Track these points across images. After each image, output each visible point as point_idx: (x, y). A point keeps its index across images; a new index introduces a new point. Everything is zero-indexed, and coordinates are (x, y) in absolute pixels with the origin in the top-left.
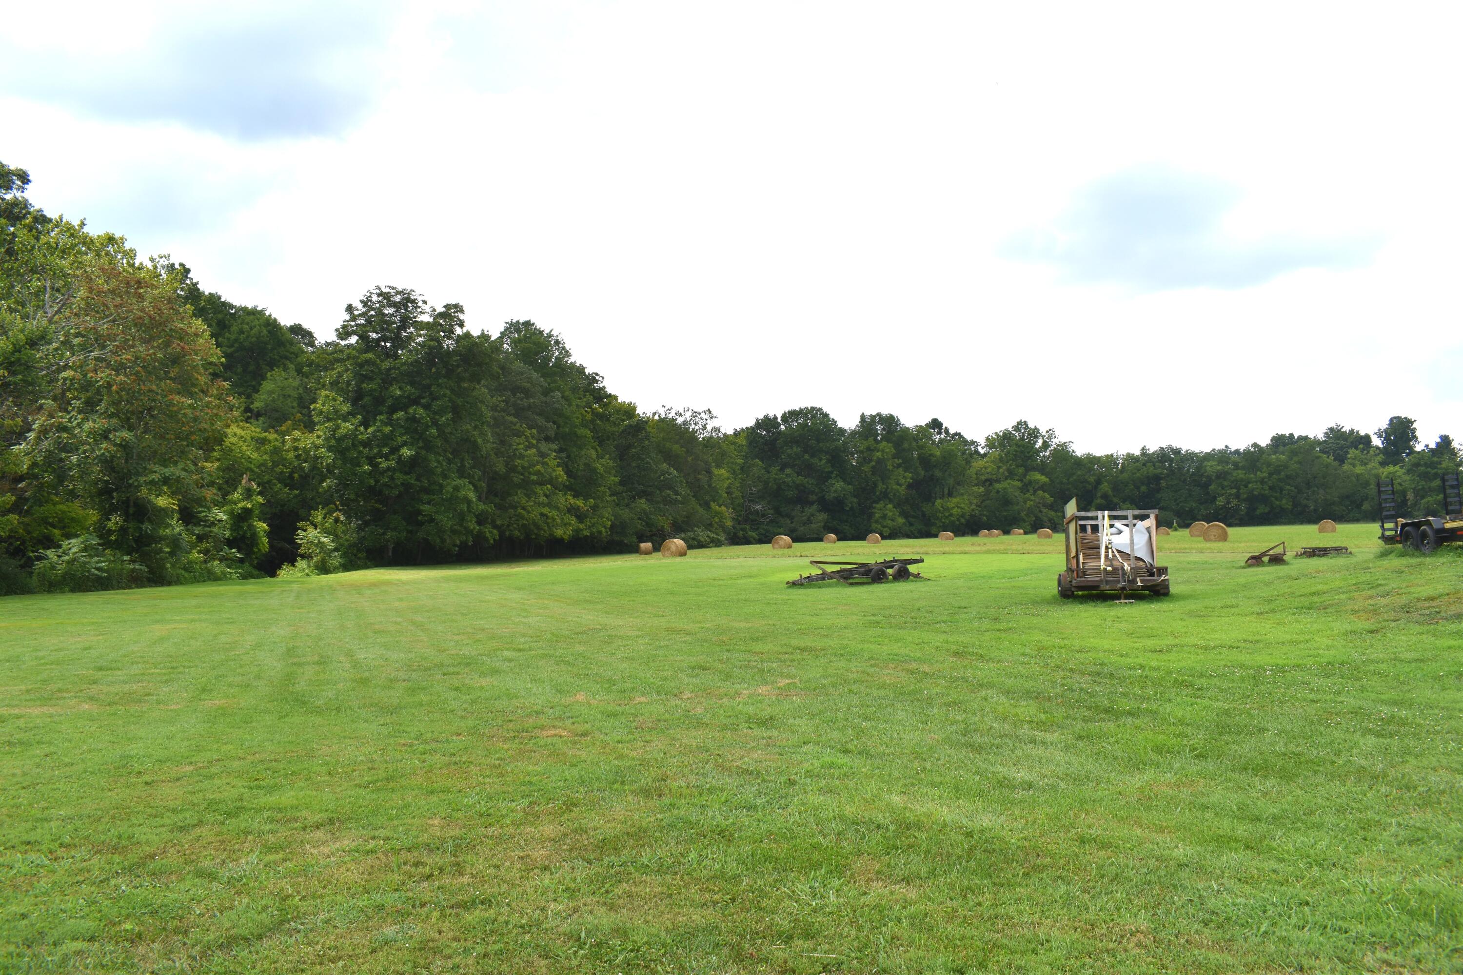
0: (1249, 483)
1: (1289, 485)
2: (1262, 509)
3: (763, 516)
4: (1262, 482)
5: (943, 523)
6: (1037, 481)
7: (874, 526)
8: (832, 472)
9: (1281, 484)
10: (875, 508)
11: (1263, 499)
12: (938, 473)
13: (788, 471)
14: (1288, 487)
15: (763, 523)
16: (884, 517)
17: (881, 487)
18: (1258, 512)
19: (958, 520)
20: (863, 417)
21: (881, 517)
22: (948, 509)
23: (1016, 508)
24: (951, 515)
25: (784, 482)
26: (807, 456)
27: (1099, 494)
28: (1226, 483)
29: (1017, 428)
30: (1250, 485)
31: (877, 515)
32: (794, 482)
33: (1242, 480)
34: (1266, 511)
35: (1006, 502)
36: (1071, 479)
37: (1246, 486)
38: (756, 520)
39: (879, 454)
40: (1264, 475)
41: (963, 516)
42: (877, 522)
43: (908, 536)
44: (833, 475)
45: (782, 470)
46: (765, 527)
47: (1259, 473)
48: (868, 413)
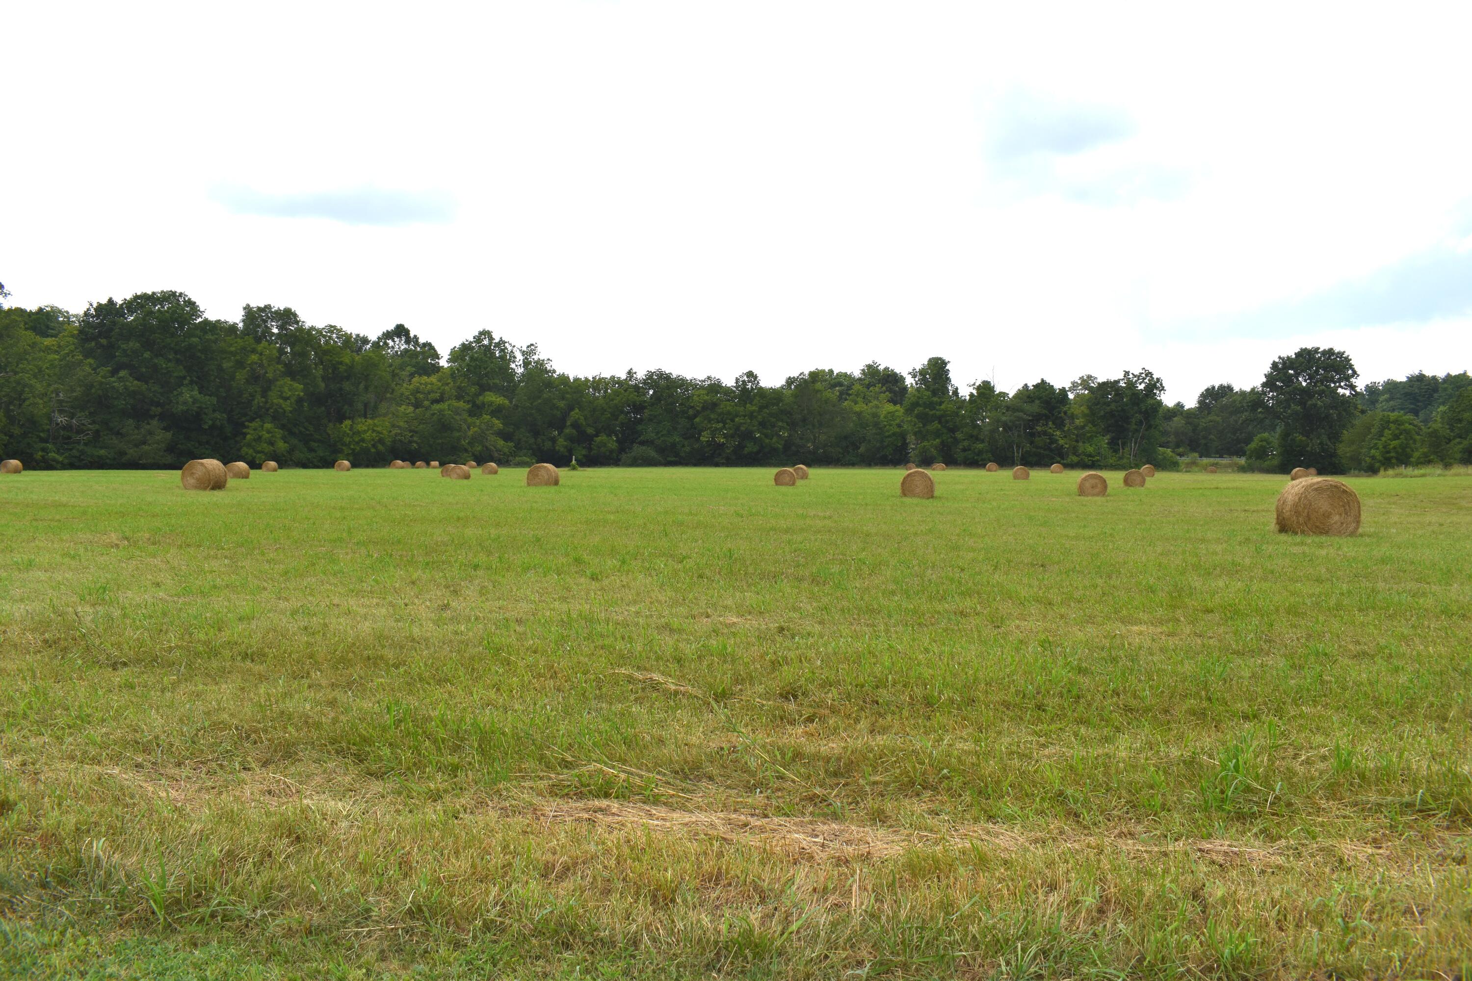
0: (737, 416)
1: (782, 421)
2: (750, 448)
3: (79, 432)
4: (751, 416)
5: (353, 450)
6: (491, 404)
7: (245, 450)
8: (184, 378)
9: (773, 420)
10: (248, 427)
11: (748, 435)
12: (347, 386)
13: (122, 373)
14: (780, 424)
15: (78, 442)
16: (259, 439)
17: (258, 400)
18: (746, 451)
19: (374, 446)
20: (248, 309)
21: (255, 440)
22: (359, 433)
23: (457, 434)
24: (363, 440)
25: (113, 387)
26: (147, 355)
27: (568, 423)
28: (712, 416)
29: (478, 339)
30: (737, 419)
31: (248, 437)
32: (126, 388)
33: (729, 413)
34: (755, 450)
35: (444, 426)
36: (535, 404)
37: (732, 420)
38: (69, 438)
39: (254, 357)
40: (754, 408)
41: (381, 441)
42: (249, 445)
43: (305, 466)
44: (186, 382)
45: (114, 372)
46: (81, 447)
47: (748, 405)
48: (254, 304)
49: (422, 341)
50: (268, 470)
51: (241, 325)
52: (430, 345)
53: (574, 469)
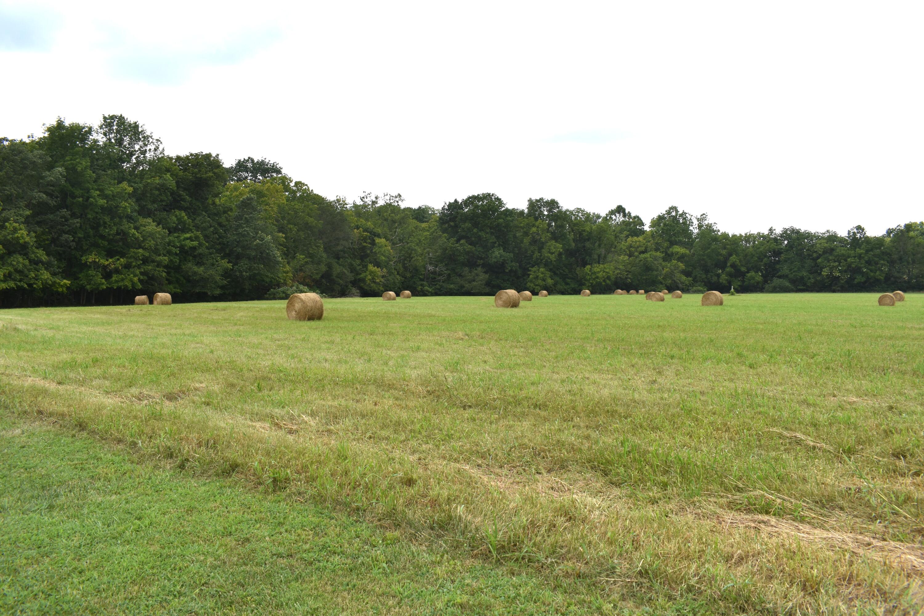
0: (849, 257)
1: (884, 260)
2: (859, 279)
3: (439, 275)
4: (860, 257)
5: (592, 283)
6: (677, 253)
7: (529, 284)
8: (495, 243)
9: (876, 259)
10: (530, 271)
11: (857, 270)
12: (588, 245)
13: (462, 241)
14: (882, 262)
15: (439, 281)
16: (537, 278)
17: (537, 255)
18: (856, 281)
19: (604, 281)
20: (530, 201)
21: (534, 278)
22: (595, 273)
23: (655, 273)
24: (597, 277)
25: (457, 249)
26: (475, 230)
27: (728, 265)
28: (830, 258)
29: (669, 212)
30: (849, 260)
31: (531, 276)
32: (464, 250)
33: (843, 255)
34: (863, 281)
35: (648, 268)
36: (706, 252)
37: (846, 260)
38: (435, 278)
39: (534, 229)
40: (862, 251)
41: (608, 278)
42: (531, 281)
43: (563, 293)
44: (496, 245)
45: (458, 241)
46: (441, 283)
47: (857, 249)
48: (534, 198)
49: (633, 215)
50: (542, 296)
51: (526, 211)
52: (638, 217)
53: (733, 294)
